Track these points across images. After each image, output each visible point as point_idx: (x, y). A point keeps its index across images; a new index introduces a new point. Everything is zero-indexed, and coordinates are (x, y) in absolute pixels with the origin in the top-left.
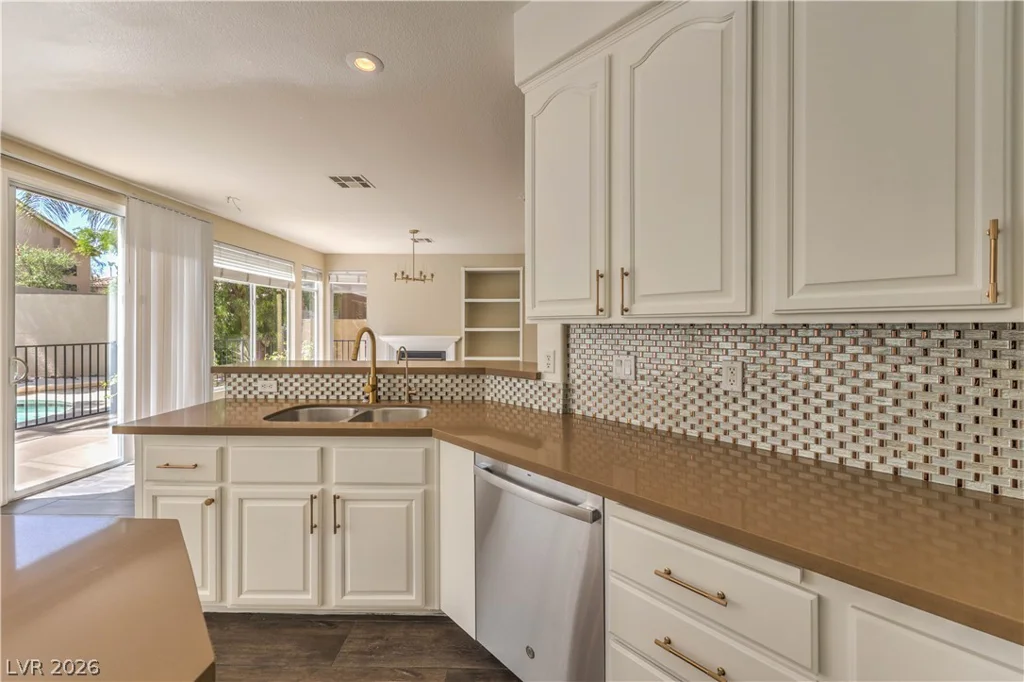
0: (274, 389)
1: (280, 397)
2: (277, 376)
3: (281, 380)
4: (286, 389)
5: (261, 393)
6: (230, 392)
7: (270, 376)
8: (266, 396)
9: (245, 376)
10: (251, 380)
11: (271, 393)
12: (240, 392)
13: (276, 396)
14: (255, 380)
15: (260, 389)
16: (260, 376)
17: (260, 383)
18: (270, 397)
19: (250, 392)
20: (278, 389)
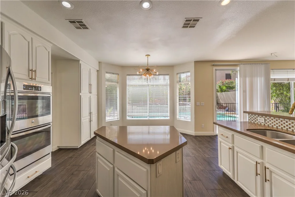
0: (264, 121)
1: (266, 125)
2: (264, 117)
3: (266, 119)
4: (268, 122)
5: (259, 122)
6: (249, 120)
7: (262, 117)
8: (261, 123)
9: (254, 115)
10: (255, 117)
11: (263, 123)
12: (252, 120)
13: (264, 124)
14: (257, 117)
15: (259, 121)
16: (259, 116)
17: (259, 118)
18: (262, 124)
19: (256, 121)
20: (265, 121)
